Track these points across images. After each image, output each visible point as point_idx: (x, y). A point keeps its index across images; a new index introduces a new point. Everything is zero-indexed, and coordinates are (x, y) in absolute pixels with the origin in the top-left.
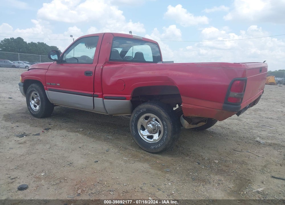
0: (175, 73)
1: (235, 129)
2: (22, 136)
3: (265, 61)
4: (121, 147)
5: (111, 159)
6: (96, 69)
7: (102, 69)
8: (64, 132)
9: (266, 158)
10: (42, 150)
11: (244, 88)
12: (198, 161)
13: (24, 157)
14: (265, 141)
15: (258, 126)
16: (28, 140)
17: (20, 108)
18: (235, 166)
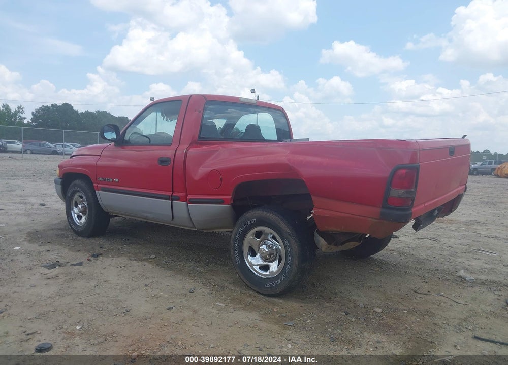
0: (301, 158)
1: (423, 255)
2: (53, 266)
3: (465, 136)
4: (215, 286)
5: (195, 305)
6: (177, 153)
7: (186, 154)
8: (123, 260)
9: (470, 305)
10: (84, 289)
11: (415, 182)
12: (347, 310)
13: (53, 300)
14: (476, 276)
15: (468, 250)
16: (63, 274)
17: (56, 222)
18: (412, 318)
